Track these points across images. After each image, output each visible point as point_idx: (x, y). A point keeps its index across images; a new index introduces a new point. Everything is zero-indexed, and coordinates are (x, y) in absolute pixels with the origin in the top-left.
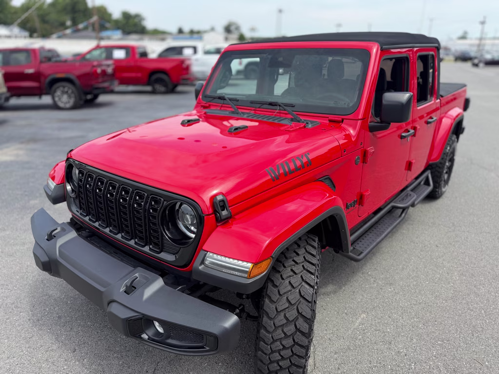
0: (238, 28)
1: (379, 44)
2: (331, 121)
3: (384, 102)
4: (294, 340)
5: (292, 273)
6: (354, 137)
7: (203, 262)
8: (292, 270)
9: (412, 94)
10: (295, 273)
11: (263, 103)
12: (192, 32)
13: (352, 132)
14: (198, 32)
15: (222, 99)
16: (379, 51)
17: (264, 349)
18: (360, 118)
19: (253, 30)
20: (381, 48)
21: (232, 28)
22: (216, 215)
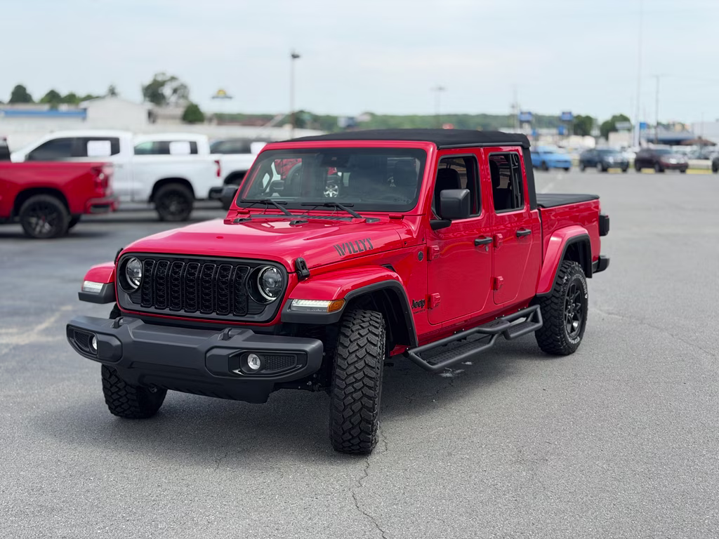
0: (180, 91)
1: (435, 145)
2: (391, 217)
3: (442, 199)
4: (363, 383)
5: (359, 336)
6: (415, 232)
7: (290, 308)
8: (359, 334)
9: (469, 191)
10: (362, 336)
11: (316, 205)
12: (53, 98)
13: (413, 228)
14: (71, 99)
15: (265, 204)
16: (436, 151)
17: (339, 385)
18: (419, 213)
19: (222, 95)
20: (438, 147)
21: (167, 91)
22: (297, 273)
